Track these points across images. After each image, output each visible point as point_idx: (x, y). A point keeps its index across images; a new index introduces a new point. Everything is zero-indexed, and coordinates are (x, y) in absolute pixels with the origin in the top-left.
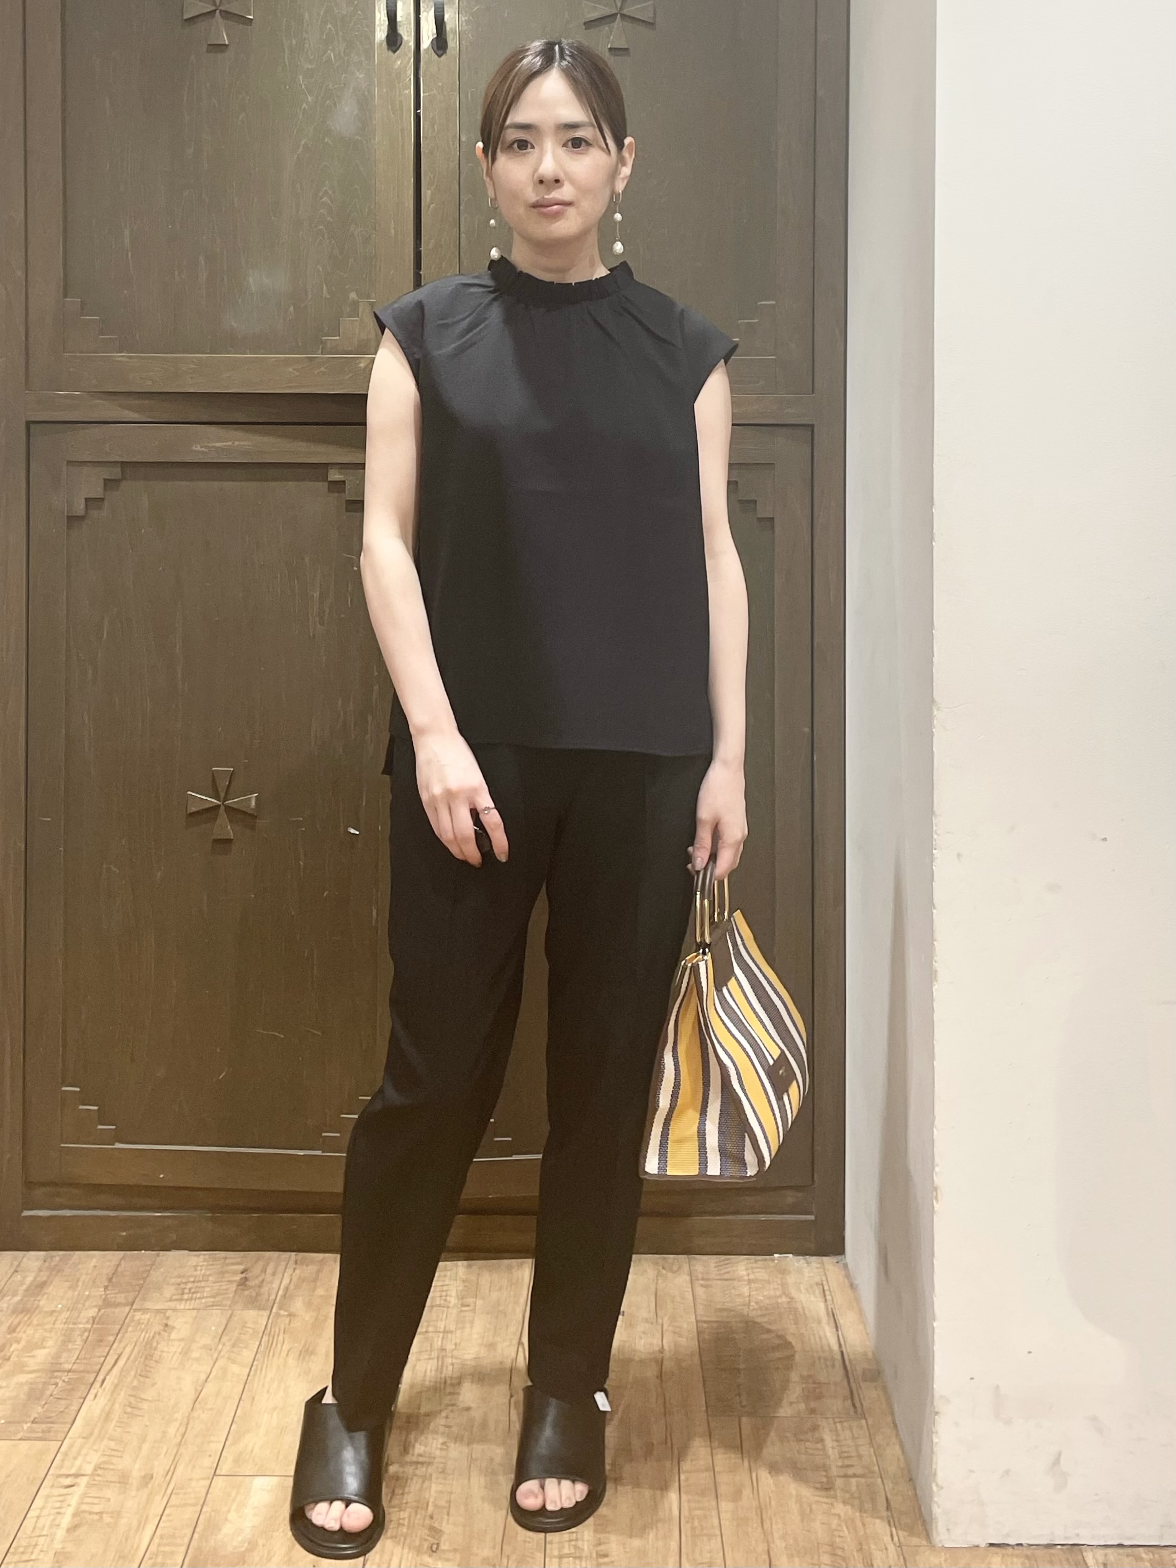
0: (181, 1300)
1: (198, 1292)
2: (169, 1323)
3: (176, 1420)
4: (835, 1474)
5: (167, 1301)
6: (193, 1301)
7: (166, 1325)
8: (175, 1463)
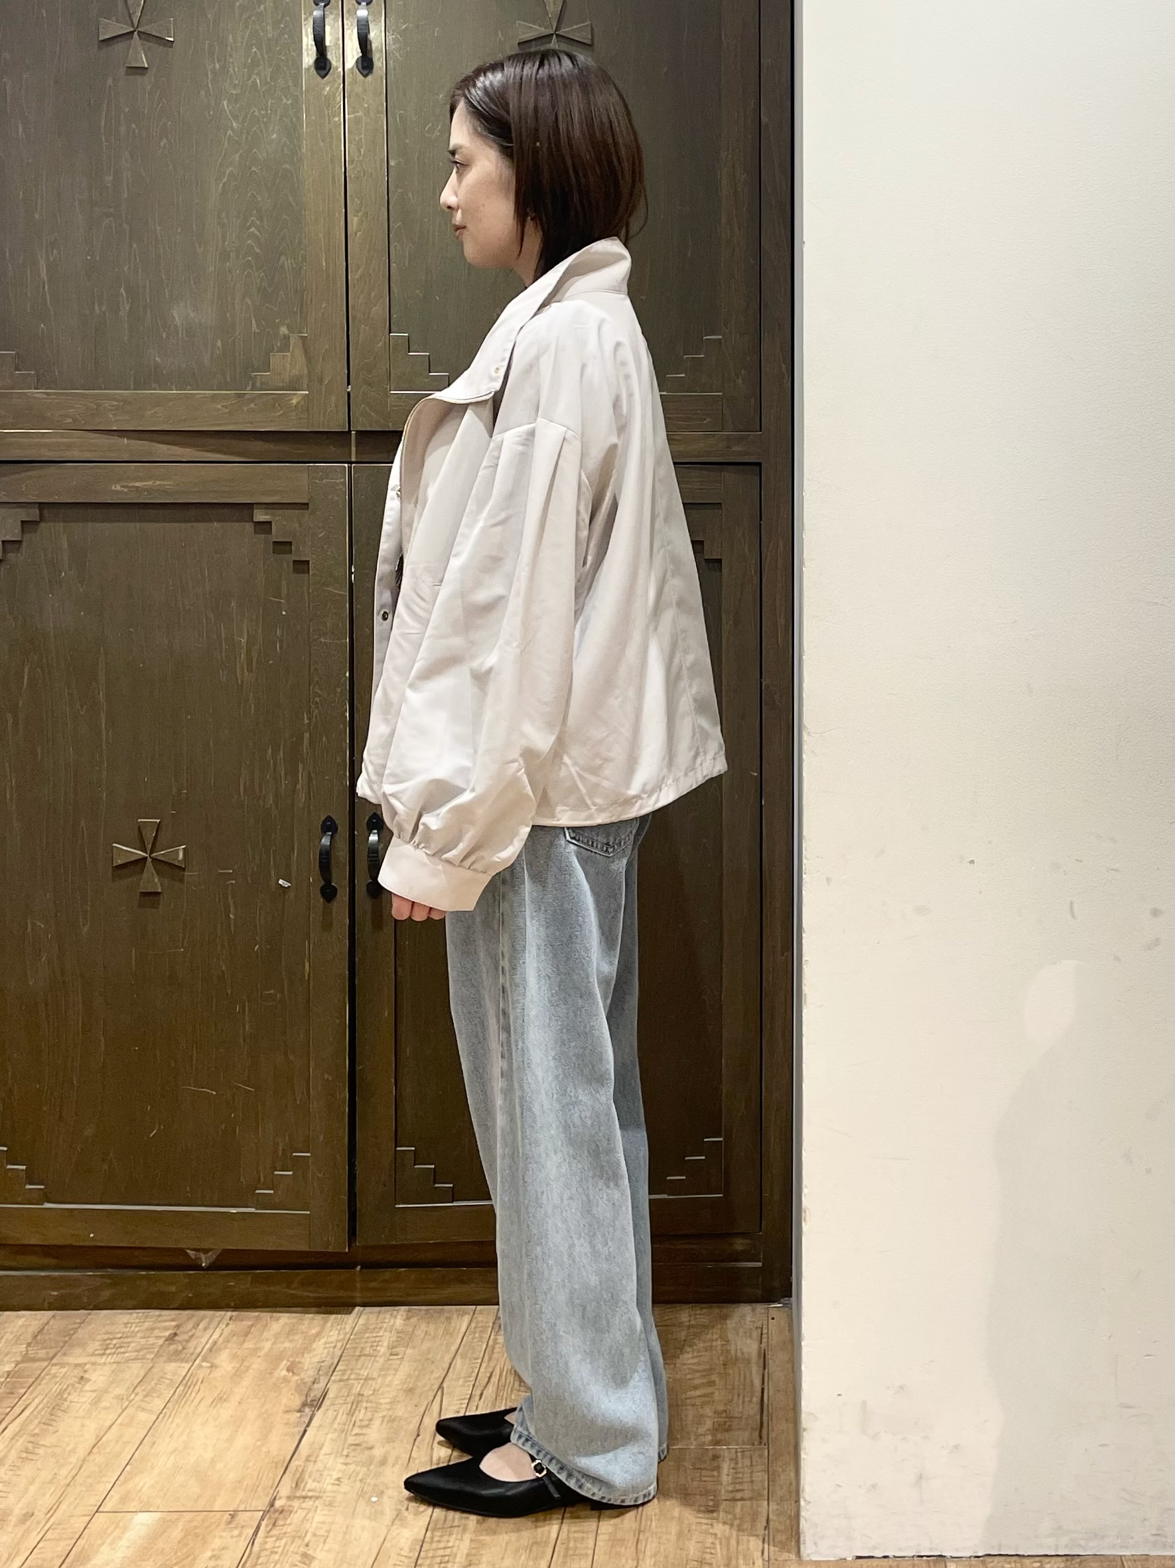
0: (104, 1354)
1: (122, 1347)
2: (86, 1376)
3: (71, 1463)
4: (724, 1498)
5: (88, 1356)
6: (115, 1355)
7: (82, 1378)
8: (59, 1503)
